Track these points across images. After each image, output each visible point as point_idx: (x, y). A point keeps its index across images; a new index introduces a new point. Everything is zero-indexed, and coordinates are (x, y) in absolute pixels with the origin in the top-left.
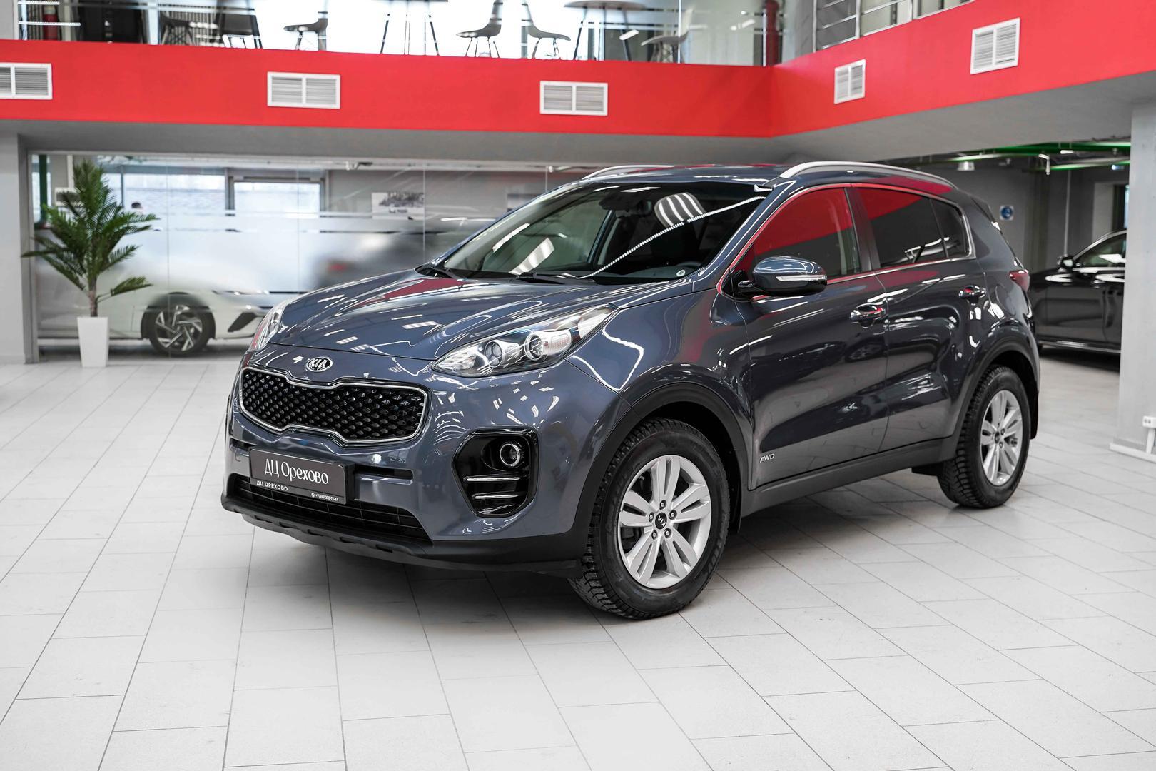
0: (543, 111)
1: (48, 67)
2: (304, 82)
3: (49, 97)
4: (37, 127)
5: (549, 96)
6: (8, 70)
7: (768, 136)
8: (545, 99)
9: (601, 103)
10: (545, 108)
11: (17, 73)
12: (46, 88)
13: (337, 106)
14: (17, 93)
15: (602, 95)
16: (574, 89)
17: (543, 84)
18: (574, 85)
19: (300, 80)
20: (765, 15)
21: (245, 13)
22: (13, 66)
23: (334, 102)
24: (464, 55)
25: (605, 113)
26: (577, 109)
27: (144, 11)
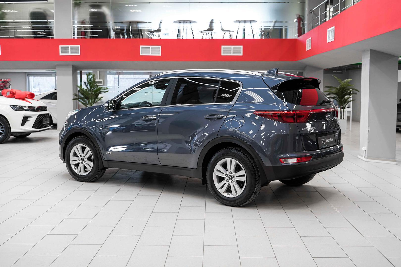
0: (222, 55)
1: (79, 46)
2: (151, 48)
3: (79, 54)
4: (76, 63)
5: (224, 50)
6: (68, 47)
7: (295, 61)
8: (223, 51)
9: (241, 52)
10: (223, 54)
11: (71, 48)
12: (79, 52)
13: (160, 55)
14: (71, 54)
15: (241, 49)
16: (232, 48)
17: (222, 46)
18: (232, 46)
19: (150, 47)
20: (297, 22)
21: (135, 28)
22: (70, 46)
23: (159, 54)
24: (201, 38)
25: (242, 55)
26: (233, 54)
27: (109, 29)
